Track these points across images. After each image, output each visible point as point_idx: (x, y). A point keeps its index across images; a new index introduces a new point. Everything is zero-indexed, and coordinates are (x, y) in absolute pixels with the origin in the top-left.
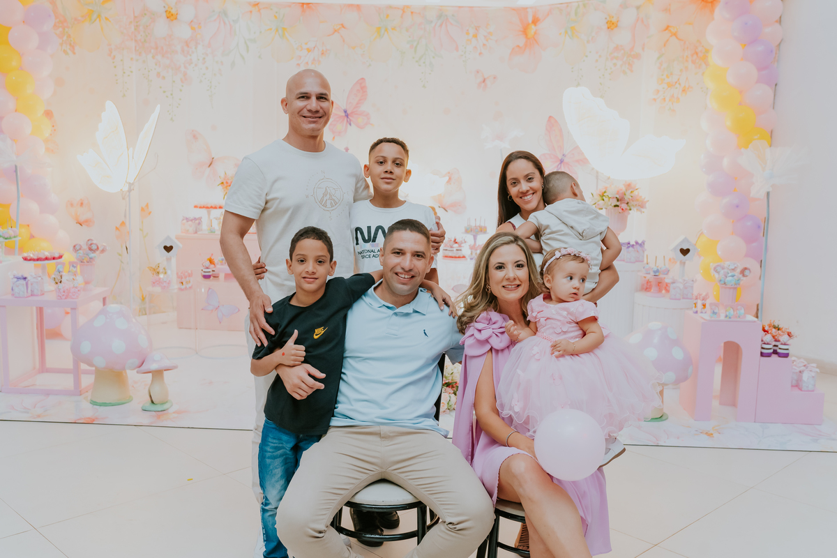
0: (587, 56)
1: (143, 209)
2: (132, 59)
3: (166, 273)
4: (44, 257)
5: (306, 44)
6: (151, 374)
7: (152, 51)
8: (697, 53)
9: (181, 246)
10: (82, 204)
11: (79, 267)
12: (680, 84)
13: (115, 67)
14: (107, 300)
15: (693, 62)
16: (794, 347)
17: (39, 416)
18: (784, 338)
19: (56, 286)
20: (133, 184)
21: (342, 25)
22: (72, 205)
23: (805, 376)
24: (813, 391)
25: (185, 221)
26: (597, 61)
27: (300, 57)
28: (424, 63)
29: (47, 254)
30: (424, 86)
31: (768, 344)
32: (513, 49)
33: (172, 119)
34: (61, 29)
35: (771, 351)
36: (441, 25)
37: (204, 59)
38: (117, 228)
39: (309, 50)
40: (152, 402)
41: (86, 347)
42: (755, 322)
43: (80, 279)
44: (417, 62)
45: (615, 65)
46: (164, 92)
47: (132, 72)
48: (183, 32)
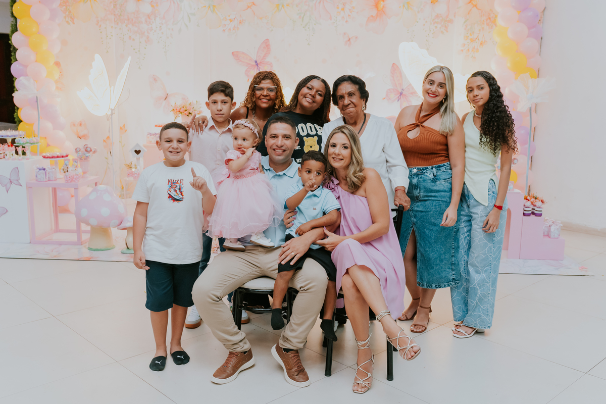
0: (417, 22)
1: (121, 128)
2: (112, 27)
3: (136, 168)
4: (56, 156)
5: (229, 16)
6: (126, 231)
7: (126, 22)
8: (490, 19)
9: (146, 150)
10: (81, 124)
11: (79, 162)
12: (479, 39)
13: (101, 32)
14: (98, 184)
15: (488, 24)
16: (545, 210)
17: (55, 256)
18: (538, 203)
19: (64, 174)
20: (114, 110)
21: (253, 3)
22: (74, 125)
23: (552, 229)
24: (558, 238)
25: (149, 135)
26: (424, 25)
27: (225, 25)
28: (309, 28)
29: (58, 154)
30: (309, 44)
31: (528, 208)
32: (369, 18)
33: (139, 68)
34: (64, 7)
35: (530, 212)
36: (320, 3)
37: (160, 27)
38: (104, 141)
39: (231, 21)
40: (128, 248)
41: (84, 212)
42: (519, 193)
43: (80, 171)
44: (304, 27)
45: (436, 27)
46: (134, 49)
47: (112, 36)
48: (146, 8)
